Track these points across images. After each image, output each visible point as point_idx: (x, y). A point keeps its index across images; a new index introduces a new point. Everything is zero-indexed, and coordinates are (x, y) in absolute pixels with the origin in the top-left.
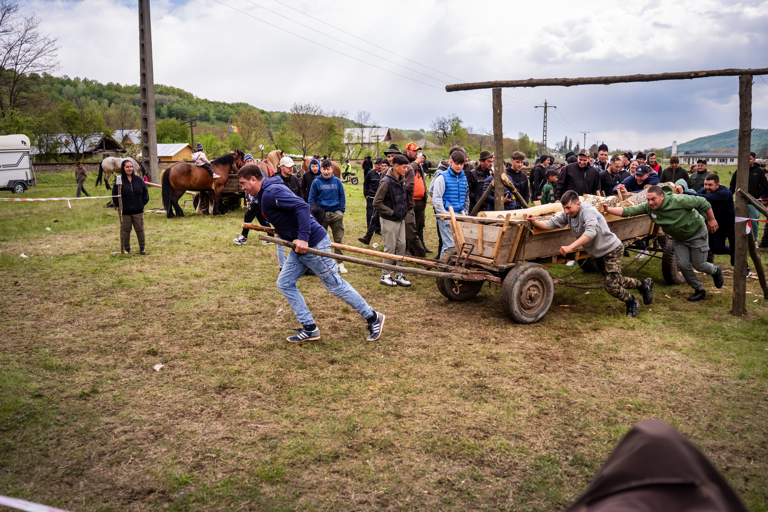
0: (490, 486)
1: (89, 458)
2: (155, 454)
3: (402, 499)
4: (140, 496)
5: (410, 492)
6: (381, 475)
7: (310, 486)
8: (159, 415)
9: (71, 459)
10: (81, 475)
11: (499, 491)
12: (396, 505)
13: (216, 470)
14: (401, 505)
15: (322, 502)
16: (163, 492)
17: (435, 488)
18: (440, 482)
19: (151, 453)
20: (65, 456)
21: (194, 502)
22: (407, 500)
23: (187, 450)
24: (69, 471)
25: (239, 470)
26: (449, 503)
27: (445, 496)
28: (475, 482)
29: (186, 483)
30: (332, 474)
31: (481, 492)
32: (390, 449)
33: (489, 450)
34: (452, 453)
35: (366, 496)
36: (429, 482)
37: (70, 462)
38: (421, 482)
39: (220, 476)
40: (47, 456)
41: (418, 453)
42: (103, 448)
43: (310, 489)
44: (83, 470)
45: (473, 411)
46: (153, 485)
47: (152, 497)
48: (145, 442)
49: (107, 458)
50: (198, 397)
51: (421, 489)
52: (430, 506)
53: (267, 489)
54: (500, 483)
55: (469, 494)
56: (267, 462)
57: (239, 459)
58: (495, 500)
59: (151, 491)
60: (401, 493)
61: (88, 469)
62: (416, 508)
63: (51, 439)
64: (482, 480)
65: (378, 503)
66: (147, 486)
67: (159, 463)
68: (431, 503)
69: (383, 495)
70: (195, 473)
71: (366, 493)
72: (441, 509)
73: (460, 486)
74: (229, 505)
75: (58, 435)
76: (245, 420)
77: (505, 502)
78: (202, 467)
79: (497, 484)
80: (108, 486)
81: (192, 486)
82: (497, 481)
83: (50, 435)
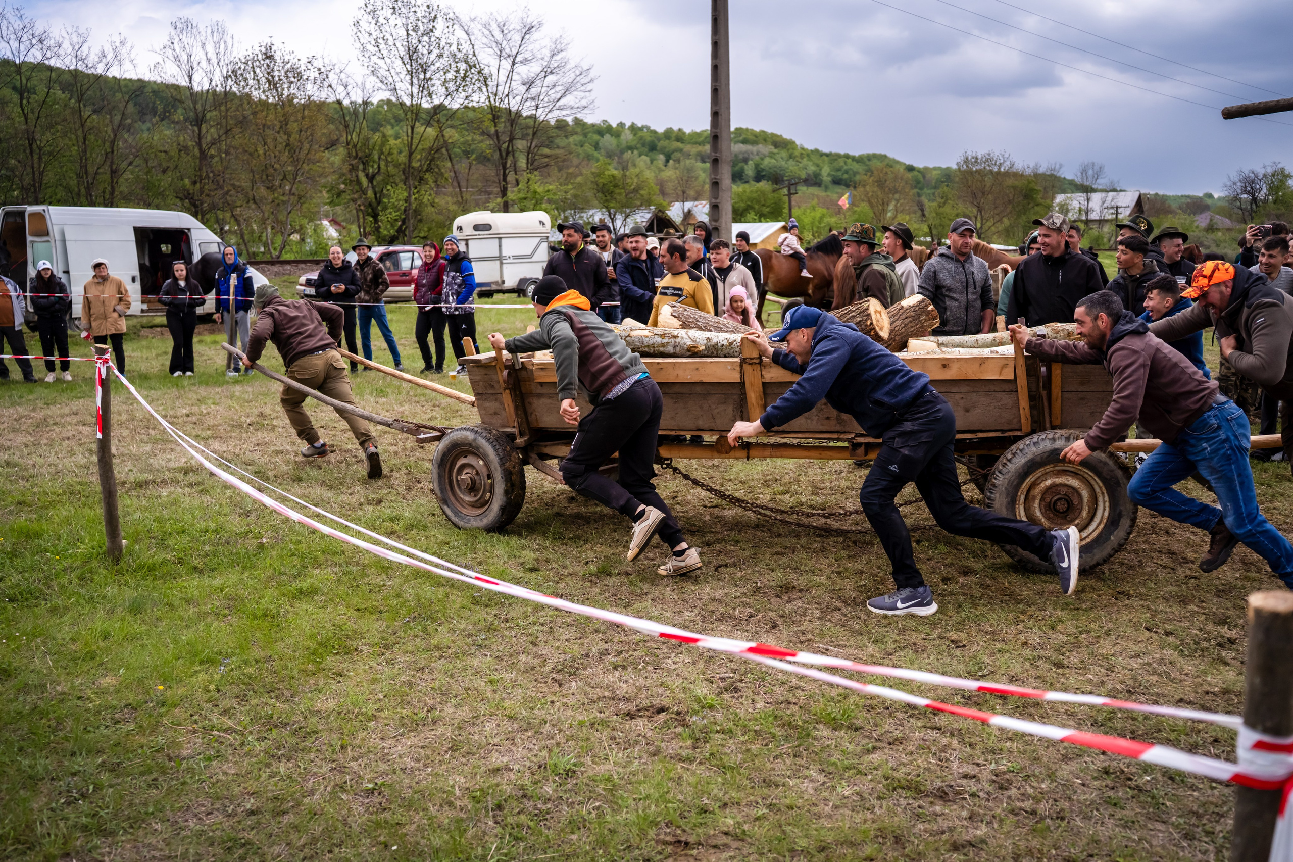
0: (1195, 794)
1: (587, 656)
2: (674, 663)
3: (1035, 784)
4: (647, 713)
5: (1051, 776)
6: (1008, 744)
7: (891, 740)
8: (688, 613)
9: (564, 653)
10: (575, 674)
11: (1212, 803)
12: (1022, 790)
13: (755, 697)
14: (1030, 791)
15: (905, 765)
16: (678, 713)
17: (1095, 778)
18: (1106, 772)
19: (670, 661)
20: (558, 648)
21: (718, 732)
22: (1043, 786)
23: (720, 666)
24: (560, 667)
25: (789, 703)
26: (1115, 805)
27: (1111, 793)
28: (1170, 782)
29: (711, 707)
30: (929, 731)
31: (1176, 798)
32: (1033, 710)
33: (1210, 740)
34: (1140, 732)
35: (977, 769)
36: (1088, 768)
37: (562, 656)
38: (1074, 766)
39: (760, 705)
40: (535, 644)
41: (1079, 724)
42: (606, 646)
43: (890, 744)
44: (577, 669)
45: (1197, 676)
46: (665, 702)
47: (662, 716)
48: (664, 647)
49: (610, 658)
50: (747, 597)
51: (1071, 776)
52: (1079, 802)
53: (824, 732)
54: (1216, 792)
55: (1153, 798)
56: (833, 699)
57: (791, 689)
58: (1199, 816)
59: (661, 710)
60: (1034, 775)
61: (584, 669)
62: (1056, 801)
63: (542, 625)
64: (1183, 781)
65: (994, 781)
66: (657, 702)
67: (678, 675)
68: (1082, 798)
69: (1004, 773)
70: (726, 696)
71: (978, 765)
72: (1097, 810)
73: (1140, 782)
74: (767, 745)
75: (551, 622)
76: (810, 636)
77: (1217, 822)
78: (736, 690)
79: (1209, 792)
80: (606, 694)
81: (718, 711)
82: (1213, 788)
83: (542, 620)
